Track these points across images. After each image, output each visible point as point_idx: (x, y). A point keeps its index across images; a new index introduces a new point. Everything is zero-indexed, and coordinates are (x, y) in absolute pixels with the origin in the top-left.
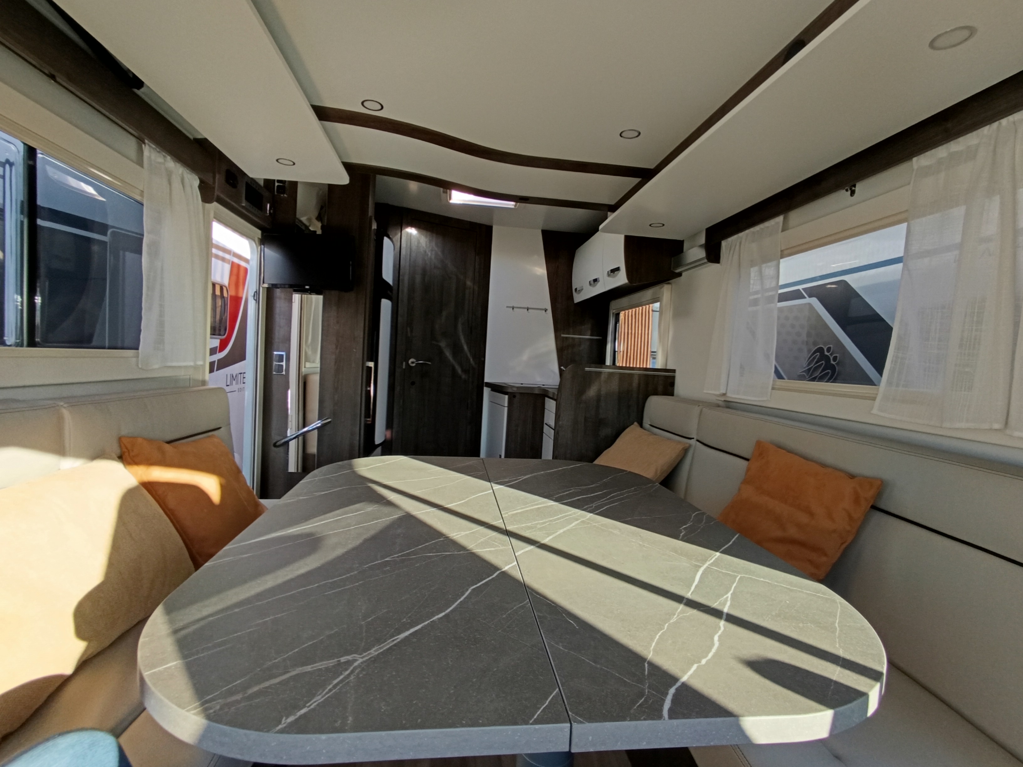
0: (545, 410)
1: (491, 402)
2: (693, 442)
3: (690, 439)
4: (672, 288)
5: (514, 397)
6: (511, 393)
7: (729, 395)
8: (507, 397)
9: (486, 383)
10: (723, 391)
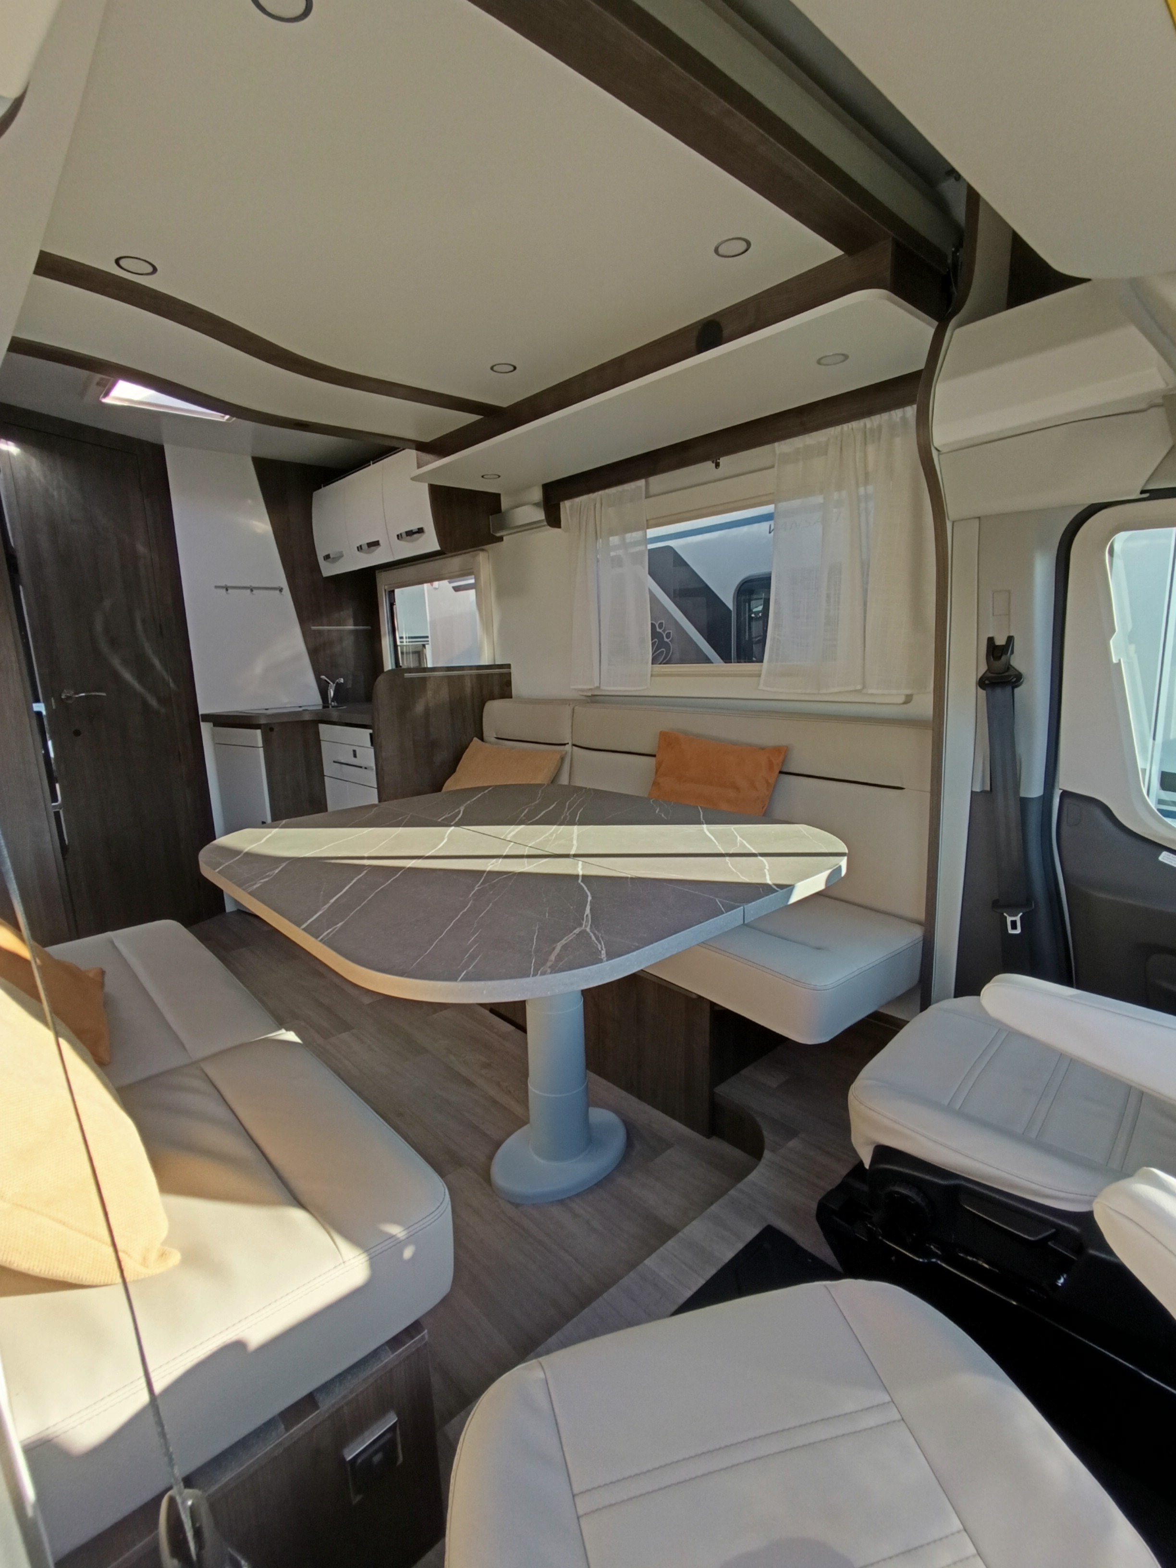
0: (322, 743)
1: (217, 744)
2: (568, 748)
3: (565, 744)
4: (489, 556)
5: (272, 729)
6: (264, 724)
7: (603, 688)
8: (259, 732)
9: (202, 715)
10: (597, 684)
